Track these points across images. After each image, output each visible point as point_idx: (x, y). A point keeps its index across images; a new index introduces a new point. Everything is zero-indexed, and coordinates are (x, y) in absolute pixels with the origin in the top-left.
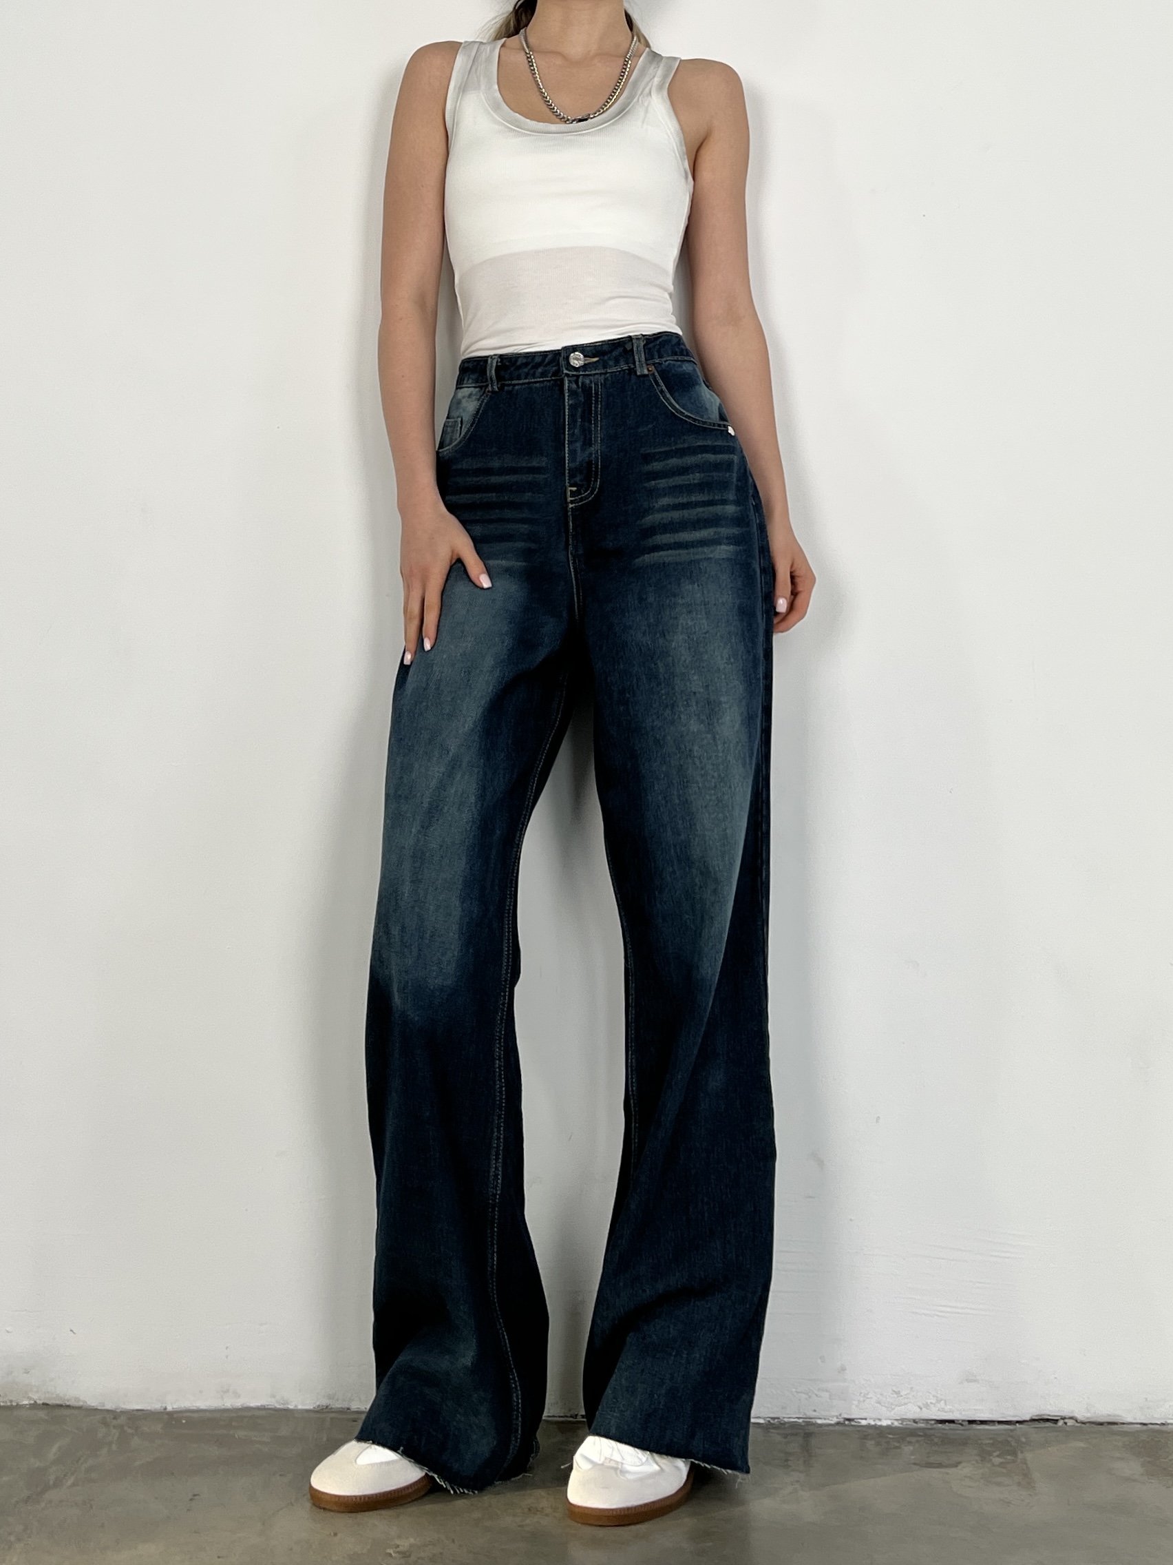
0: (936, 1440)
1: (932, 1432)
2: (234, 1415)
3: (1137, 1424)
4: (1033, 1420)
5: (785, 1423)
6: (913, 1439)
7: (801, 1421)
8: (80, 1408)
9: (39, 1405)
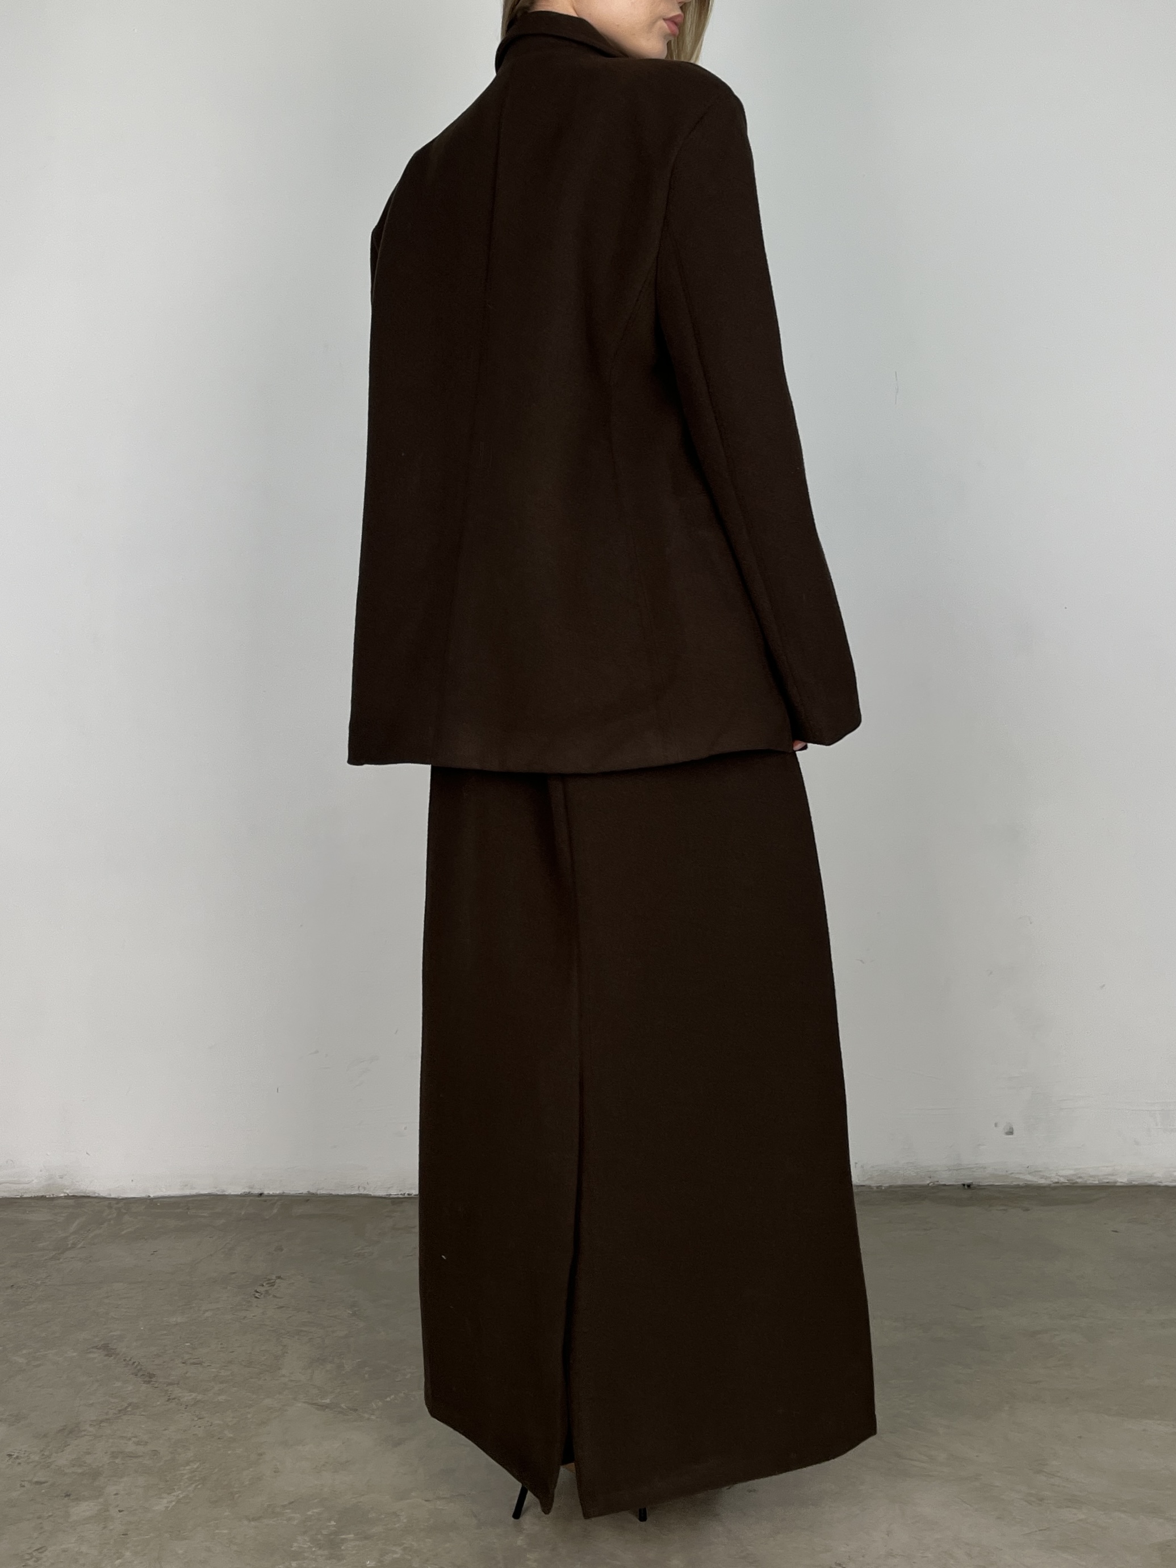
9: (71, 1196)
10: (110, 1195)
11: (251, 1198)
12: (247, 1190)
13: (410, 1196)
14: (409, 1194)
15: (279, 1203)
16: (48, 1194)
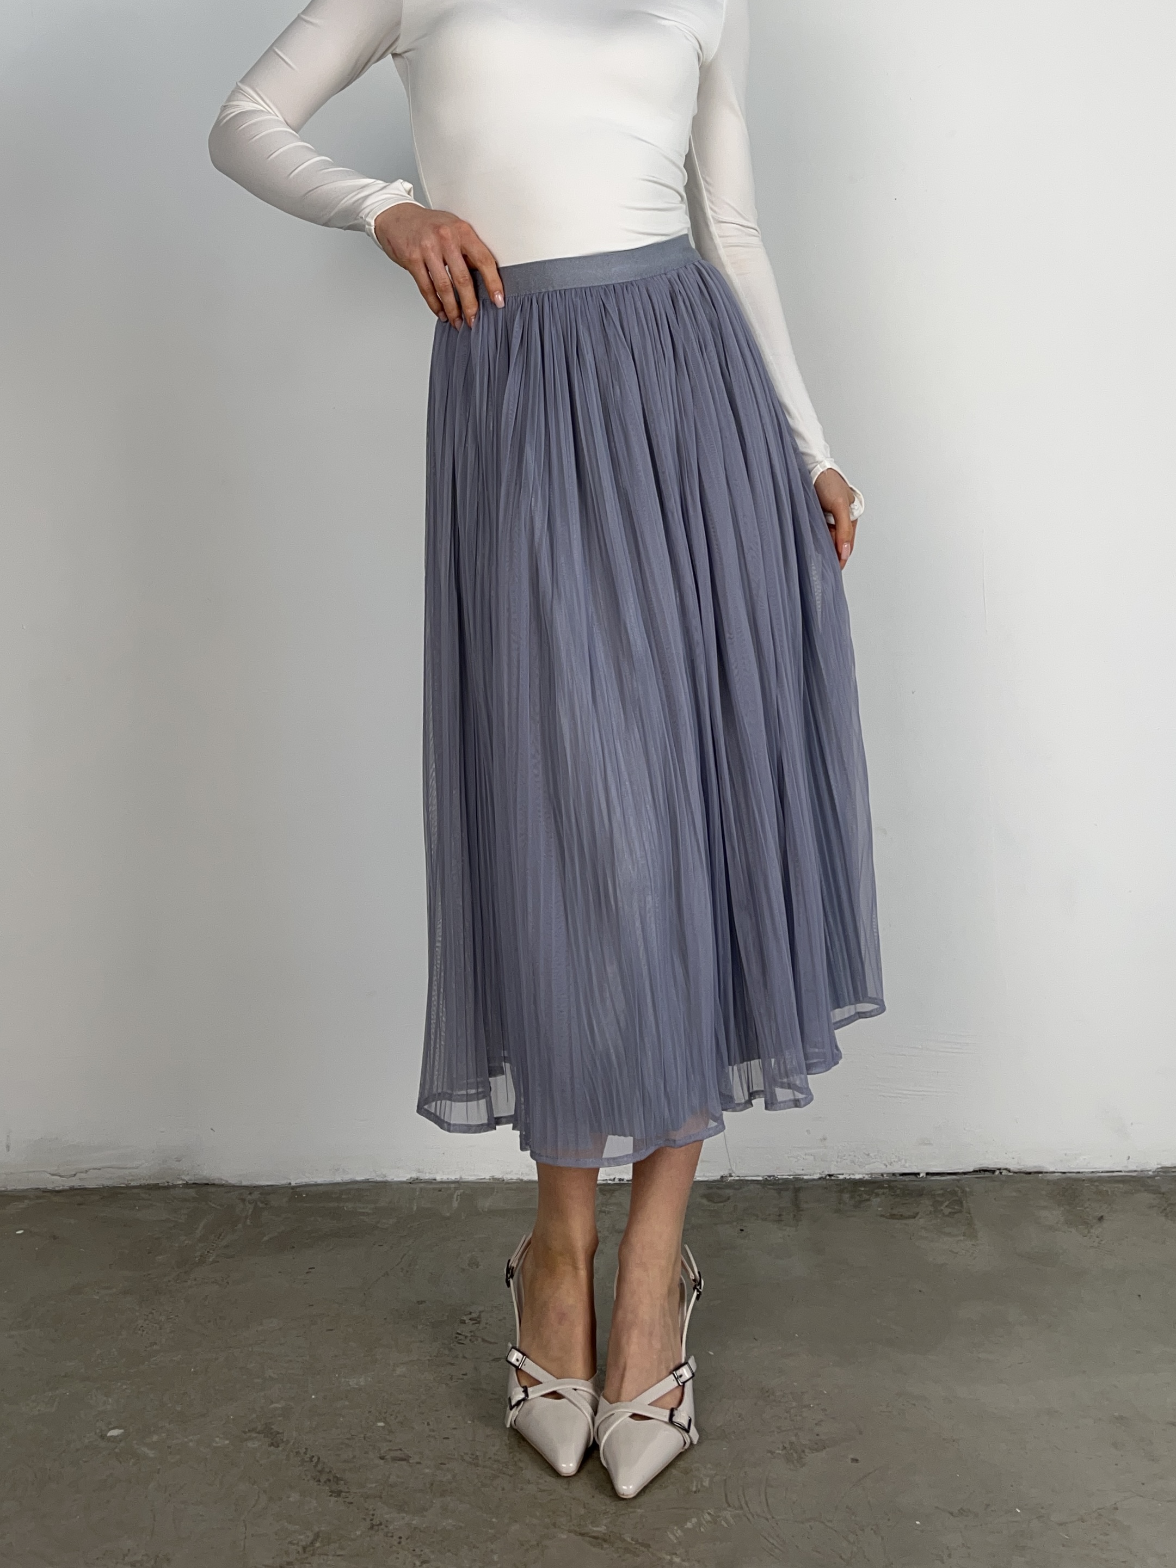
0: (898, 1192)
1: (895, 1183)
2: (344, 1188)
3: (1058, 1172)
4: (975, 1171)
5: (779, 1179)
6: (881, 1191)
7: (791, 1177)
8: (222, 1186)
9: (191, 1184)
10: (241, 1182)
11: (422, 1185)
12: (414, 1175)
13: (622, 1182)
14: (620, 1180)
15: (459, 1192)
16: (164, 1181)
